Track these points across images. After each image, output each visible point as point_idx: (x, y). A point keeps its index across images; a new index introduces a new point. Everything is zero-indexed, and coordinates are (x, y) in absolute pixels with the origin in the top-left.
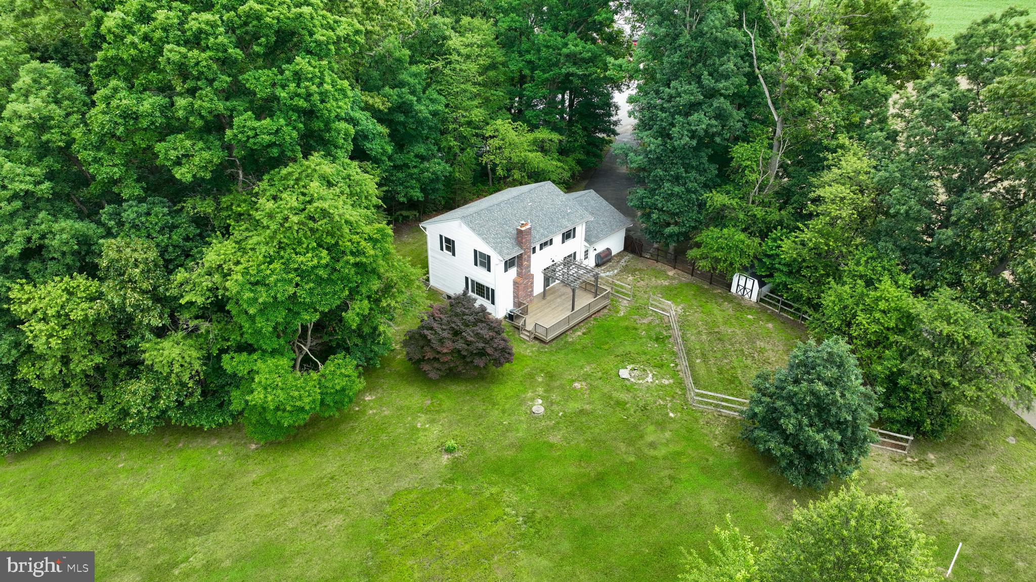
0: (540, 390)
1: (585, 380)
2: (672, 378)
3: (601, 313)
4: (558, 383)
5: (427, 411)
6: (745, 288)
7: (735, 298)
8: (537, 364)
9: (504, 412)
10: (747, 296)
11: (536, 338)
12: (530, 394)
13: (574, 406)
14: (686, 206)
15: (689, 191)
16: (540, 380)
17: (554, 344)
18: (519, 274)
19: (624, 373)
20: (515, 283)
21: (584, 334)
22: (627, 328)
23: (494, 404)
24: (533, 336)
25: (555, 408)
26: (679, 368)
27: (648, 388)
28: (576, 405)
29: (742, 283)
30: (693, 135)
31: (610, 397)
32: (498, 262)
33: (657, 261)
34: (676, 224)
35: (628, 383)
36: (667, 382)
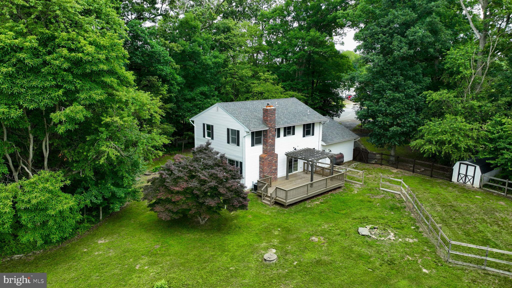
0: (276, 242)
1: (322, 235)
2: (416, 237)
3: (337, 191)
4: (295, 236)
5: (151, 254)
6: (466, 176)
7: (458, 185)
8: (275, 221)
9: (232, 258)
10: (469, 183)
11: (277, 203)
12: (264, 244)
13: (310, 256)
14: (406, 109)
15: (407, 96)
16: (276, 233)
17: (293, 208)
18: (264, 151)
19: (364, 231)
20: (261, 158)
21: (321, 203)
22: (362, 201)
23: (224, 251)
24: (273, 200)
25: (290, 257)
26: (421, 230)
27: (392, 245)
28: (313, 256)
29: (463, 171)
30: (411, 44)
31: (351, 251)
32: (245, 134)
33: (381, 164)
34: (398, 125)
35: (369, 240)
36: (411, 241)
